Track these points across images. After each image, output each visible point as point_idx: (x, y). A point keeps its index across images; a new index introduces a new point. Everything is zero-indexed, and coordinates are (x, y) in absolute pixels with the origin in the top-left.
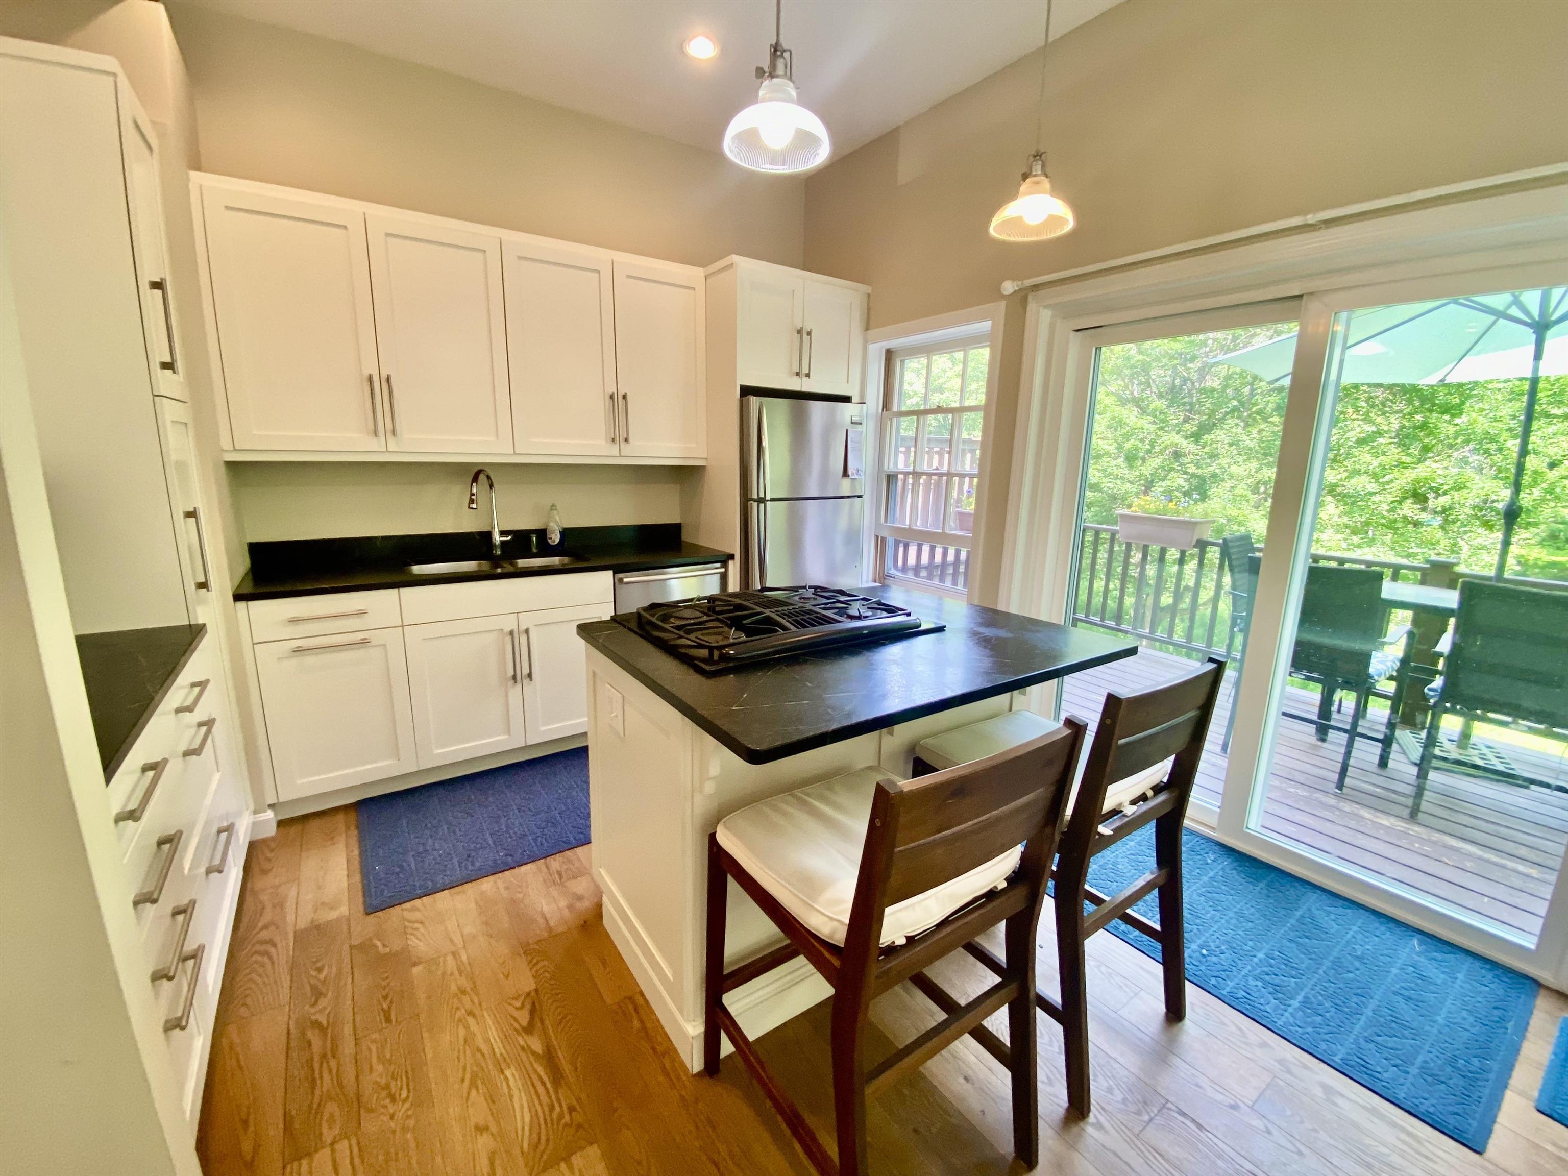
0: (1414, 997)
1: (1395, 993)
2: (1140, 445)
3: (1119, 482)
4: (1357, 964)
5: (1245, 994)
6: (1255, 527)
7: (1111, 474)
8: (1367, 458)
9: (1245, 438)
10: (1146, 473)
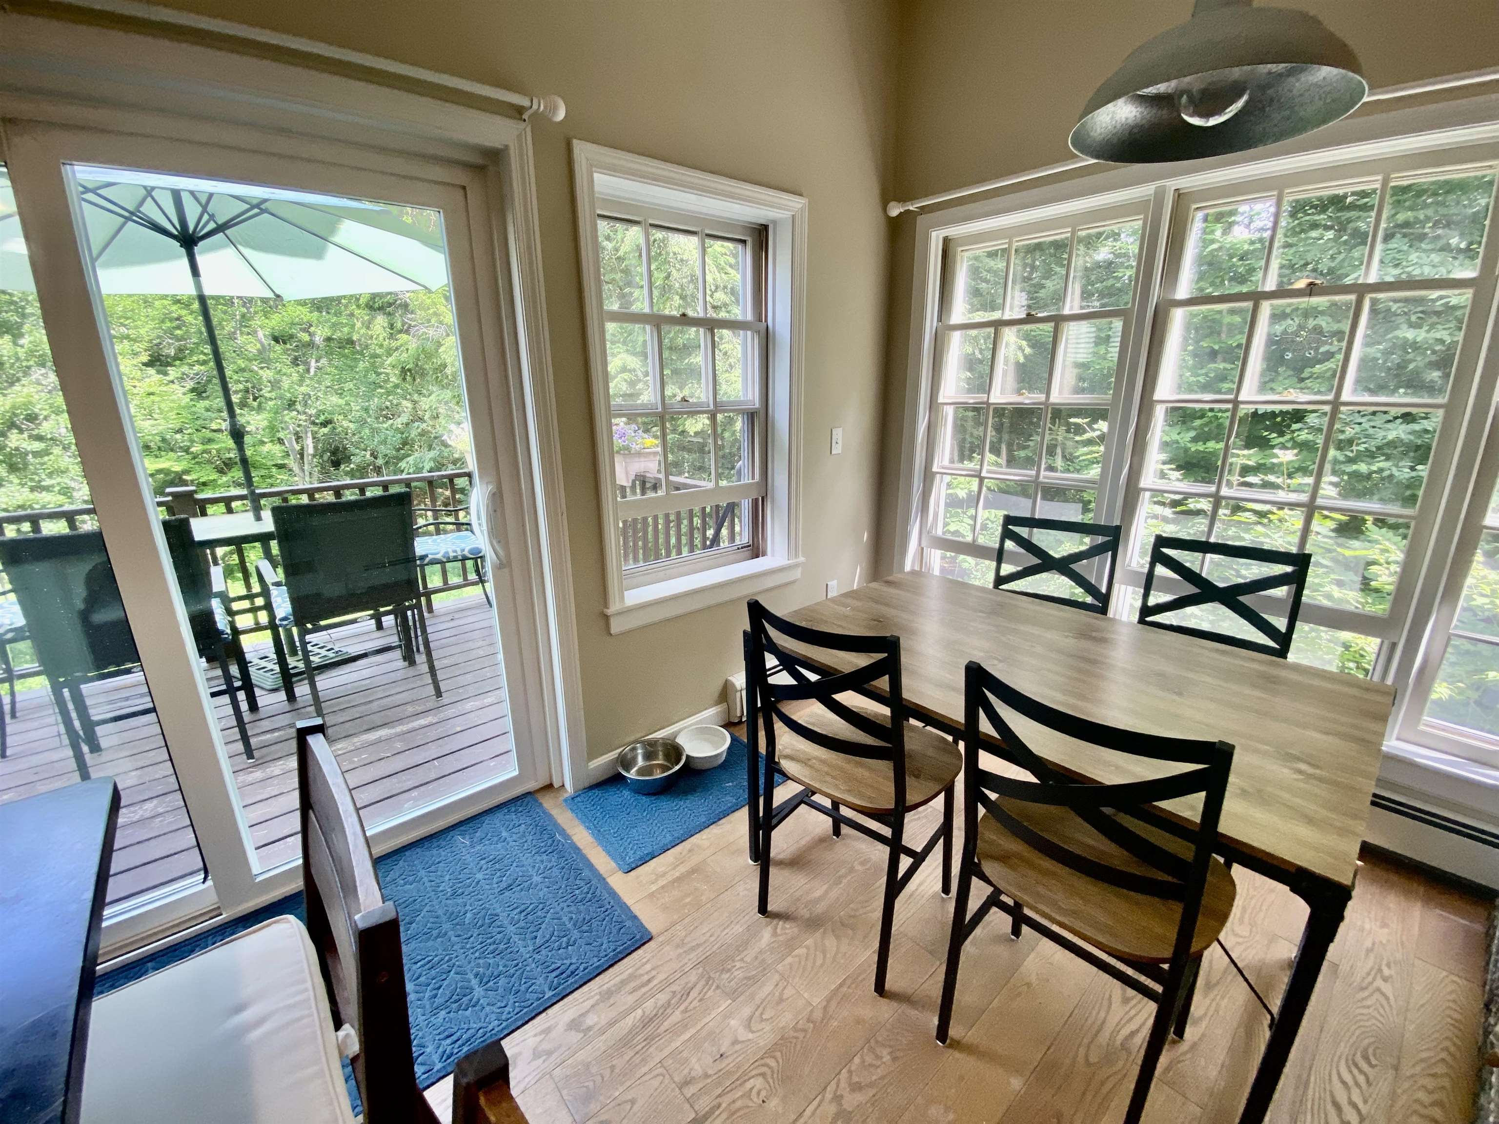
0: (510, 882)
1: (501, 892)
4: (460, 901)
5: (449, 1041)
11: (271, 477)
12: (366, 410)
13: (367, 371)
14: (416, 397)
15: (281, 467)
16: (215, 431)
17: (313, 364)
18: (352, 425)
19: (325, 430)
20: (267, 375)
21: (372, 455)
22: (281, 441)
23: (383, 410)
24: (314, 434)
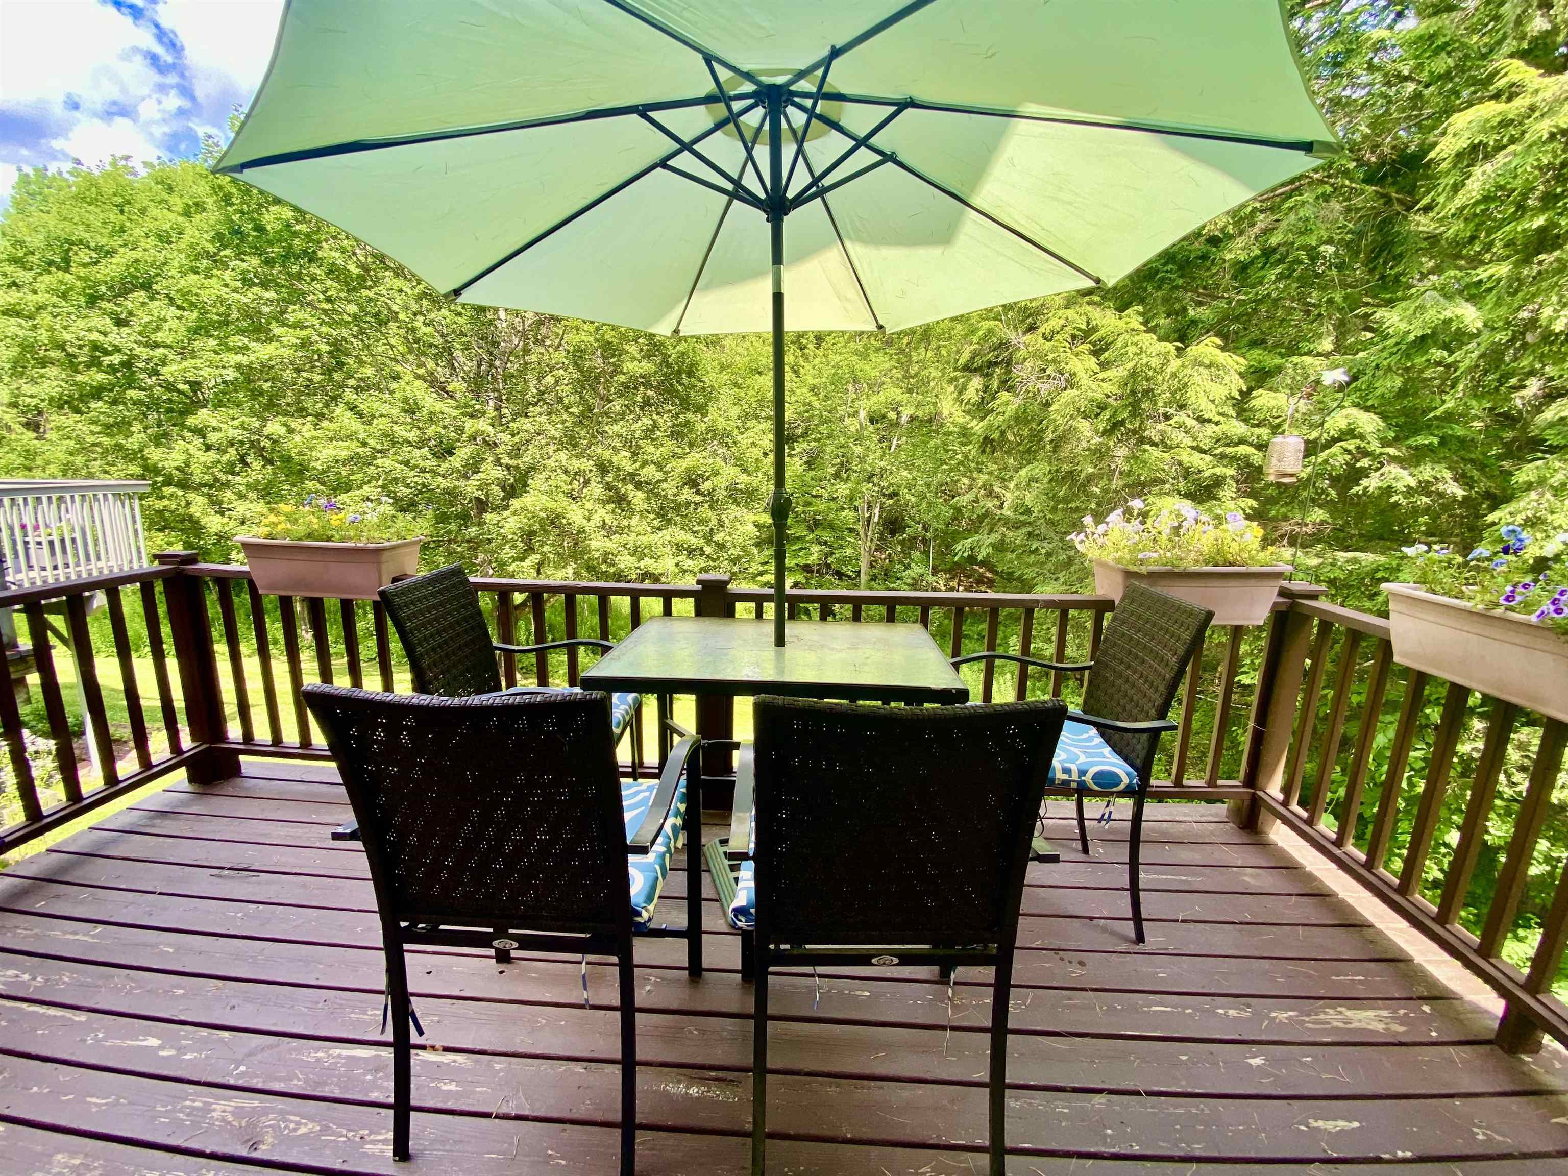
2: (443, 432)
3: (428, 475)
6: (574, 518)
7: (416, 466)
8: (651, 449)
9: (549, 427)
10: (457, 465)
11: (843, 539)
12: (928, 485)
13: (937, 448)
14: (975, 475)
15: (851, 530)
16: (813, 496)
17: (895, 442)
18: (913, 499)
19: (891, 502)
20: (858, 450)
21: (924, 527)
22: (856, 509)
23: (942, 486)
24: (882, 504)
